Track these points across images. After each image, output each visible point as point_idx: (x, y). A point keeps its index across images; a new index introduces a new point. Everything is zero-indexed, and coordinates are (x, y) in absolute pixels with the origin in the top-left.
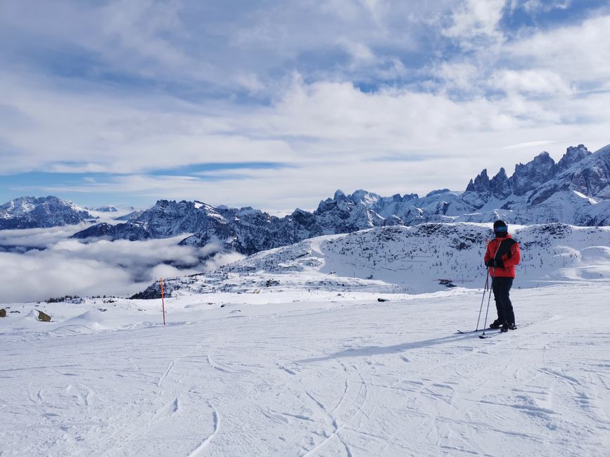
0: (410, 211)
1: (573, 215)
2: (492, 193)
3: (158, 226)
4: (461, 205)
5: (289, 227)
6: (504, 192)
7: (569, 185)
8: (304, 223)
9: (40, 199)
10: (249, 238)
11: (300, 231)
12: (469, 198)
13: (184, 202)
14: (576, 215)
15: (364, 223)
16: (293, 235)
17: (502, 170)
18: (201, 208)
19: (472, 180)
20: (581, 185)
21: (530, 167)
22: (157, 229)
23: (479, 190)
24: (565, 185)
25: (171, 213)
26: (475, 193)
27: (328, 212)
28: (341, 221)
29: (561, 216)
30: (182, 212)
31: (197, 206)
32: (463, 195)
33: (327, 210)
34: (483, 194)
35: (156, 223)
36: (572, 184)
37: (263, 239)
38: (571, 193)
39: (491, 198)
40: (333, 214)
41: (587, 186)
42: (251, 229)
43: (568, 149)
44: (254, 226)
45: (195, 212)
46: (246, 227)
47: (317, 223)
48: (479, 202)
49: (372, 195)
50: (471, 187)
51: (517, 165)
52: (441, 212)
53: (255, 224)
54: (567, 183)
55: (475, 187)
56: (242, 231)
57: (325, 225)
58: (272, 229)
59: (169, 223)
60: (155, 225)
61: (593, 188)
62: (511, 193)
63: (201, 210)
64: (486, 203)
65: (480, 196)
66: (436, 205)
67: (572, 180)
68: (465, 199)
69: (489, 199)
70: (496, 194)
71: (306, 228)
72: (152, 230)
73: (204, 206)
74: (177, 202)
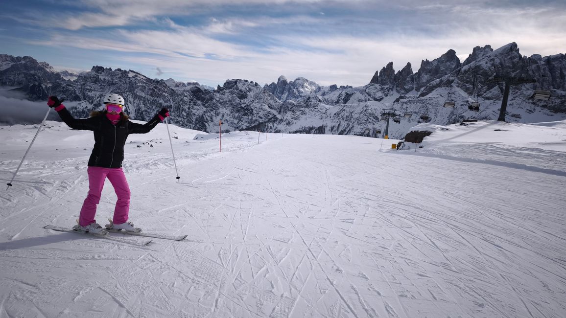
0: (309, 98)
1: (447, 115)
2: (395, 87)
3: (90, 90)
4: (362, 97)
5: (184, 102)
6: (406, 87)
7: (453, 81)
8: (202, 100)
9: (17, 58)
10: (140, 108)
11: (195, 107)
12: (372, 90)
13: (119, 70)
14: (451, 115)
15: (259, 105)
16: (187, 110)
17: (409, 65)
18: (133, 77)
19: (377, 72)
20: (467, 82)
21: (435, 64)
22: (89, 94)
23: (383, 83)
24: (448, 80)
25: (105, 79)
26: (378, 86)
27: (228, 91)
28: (238, 100)
29: (436, 115)
30: (116, 80)
31: (131, 75)
32: (367, 87)
33: (227, 88)
34: (386, 87)
35: (89, 88)
36: (456, 80)
37: (155, 112)
38: (453, 90)
39: (392, 93)
40: (232, 93)
41: (474, 85)
42: (145, 101)
43: (474, 49)
44: (149, 97)
45: (128, 80)
46: (140, 98)
47: (214, 100)
48: (379, 94)
49: (311, 83)
50: (375, 80)
51: (423, 61)
52: (342, 101)
53: (151, 95)
54: (451, 79)
55: (379, 79)
56: (136, 101)
57: (223, 103)
58: (166, 102)
59: (103, 89)
60: (87, 89)
61: (480, 87)
62: (412, 89)
63: (133, 79)
64: (386, 96)
65: (382, 89)
66: (338, 94)
67: (458, 75)
68: (367, 91)
69: (390, 92)
70: (398, 89)
71: (204, 105)
72: (84, 94)
73: (136, 76)
74: (113, 70)
